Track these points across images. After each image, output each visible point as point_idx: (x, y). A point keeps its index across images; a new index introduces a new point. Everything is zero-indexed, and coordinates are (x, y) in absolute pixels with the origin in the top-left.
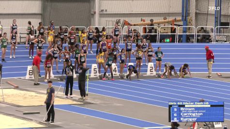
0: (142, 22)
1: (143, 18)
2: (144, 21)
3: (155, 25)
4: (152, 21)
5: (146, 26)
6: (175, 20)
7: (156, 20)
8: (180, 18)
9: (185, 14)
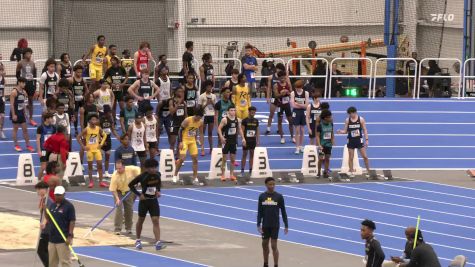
0: (290, 49)
1: (292, 39)
2: (294, 45)
3: (319, 55)
4: (312, 44)
5: (300, 58)
6: (369, 44)
7: (323, 43)
8: (380, 38)
9: (392, 30)
